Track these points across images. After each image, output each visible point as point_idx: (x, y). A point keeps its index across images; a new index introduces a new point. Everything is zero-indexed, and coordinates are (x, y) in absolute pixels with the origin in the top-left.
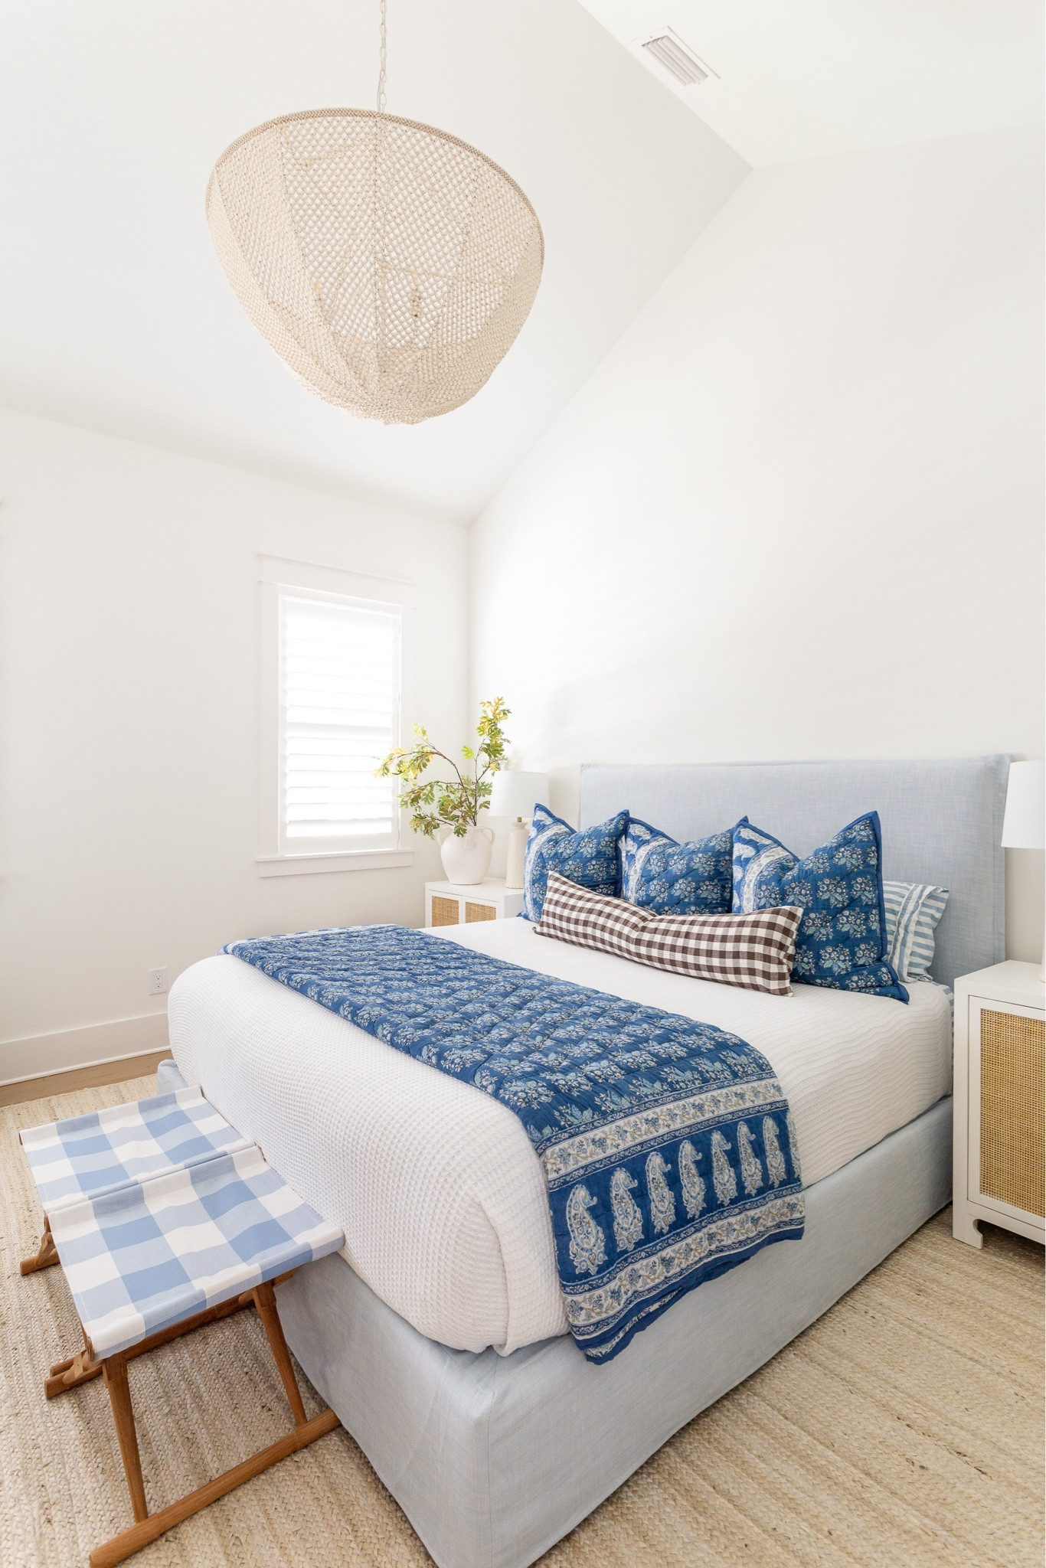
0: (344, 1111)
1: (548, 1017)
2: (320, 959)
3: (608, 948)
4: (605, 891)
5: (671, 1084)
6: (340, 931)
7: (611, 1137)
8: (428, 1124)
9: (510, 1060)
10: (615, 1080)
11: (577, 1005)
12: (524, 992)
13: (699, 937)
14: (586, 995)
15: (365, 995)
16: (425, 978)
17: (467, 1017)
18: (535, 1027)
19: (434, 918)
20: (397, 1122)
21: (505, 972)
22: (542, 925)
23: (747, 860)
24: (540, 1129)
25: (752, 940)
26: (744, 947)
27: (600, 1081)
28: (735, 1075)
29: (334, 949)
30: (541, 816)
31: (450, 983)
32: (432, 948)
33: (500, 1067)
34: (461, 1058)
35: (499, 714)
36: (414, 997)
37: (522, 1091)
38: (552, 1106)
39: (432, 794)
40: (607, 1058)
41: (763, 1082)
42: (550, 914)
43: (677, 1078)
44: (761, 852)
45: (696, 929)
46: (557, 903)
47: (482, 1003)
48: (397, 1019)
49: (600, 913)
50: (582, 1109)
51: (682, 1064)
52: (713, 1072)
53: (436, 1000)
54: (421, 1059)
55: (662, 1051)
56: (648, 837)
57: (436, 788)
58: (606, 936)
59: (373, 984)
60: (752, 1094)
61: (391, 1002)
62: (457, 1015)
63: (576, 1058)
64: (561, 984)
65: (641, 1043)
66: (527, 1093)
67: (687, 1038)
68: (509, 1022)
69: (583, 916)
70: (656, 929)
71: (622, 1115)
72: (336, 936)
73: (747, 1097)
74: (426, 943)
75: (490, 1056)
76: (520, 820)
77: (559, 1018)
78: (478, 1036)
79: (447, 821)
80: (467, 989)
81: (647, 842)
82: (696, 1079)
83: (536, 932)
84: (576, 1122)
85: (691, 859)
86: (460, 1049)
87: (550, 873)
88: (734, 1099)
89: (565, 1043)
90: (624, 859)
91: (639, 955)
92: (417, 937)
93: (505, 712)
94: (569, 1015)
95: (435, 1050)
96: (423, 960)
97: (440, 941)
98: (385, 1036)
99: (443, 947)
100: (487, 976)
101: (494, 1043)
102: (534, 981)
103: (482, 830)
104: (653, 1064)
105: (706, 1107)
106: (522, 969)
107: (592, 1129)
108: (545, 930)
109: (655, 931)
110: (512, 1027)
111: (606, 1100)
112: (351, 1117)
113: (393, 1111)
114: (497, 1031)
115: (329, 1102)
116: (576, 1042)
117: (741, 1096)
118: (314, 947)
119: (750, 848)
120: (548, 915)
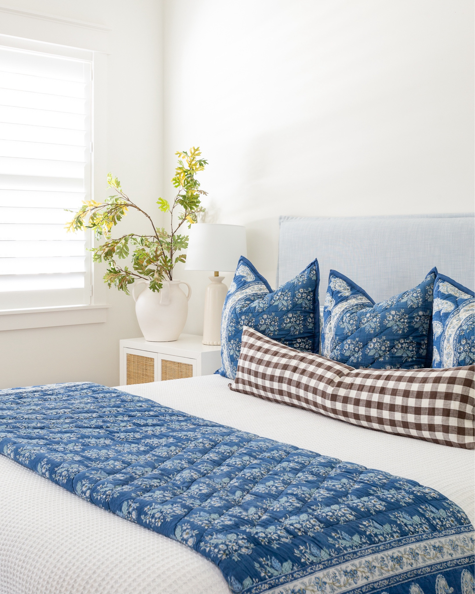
0: (45, 567)
1: (247, 473)
2: (15, 418)
3: (304, 405)
4: (303, 345)
5: (369, 537)
6: (34, 389)
7: (311, 588)
8: (130, 577)
9: (210, 514)
10: (314, 533)
11: (276, 461)
12: (223, 449)
13: (394, 392)
14: (285, 451)
15: (62, 452)
16: (122, 435)
17: (166, 473)
18: (235, 482)
19: (129, 376)
20: (99, 576)
21: (203, 429)
22: (237, 381)
23: (447, 315)
24: (240, 580)
25: (448, 396)
26: (440, 404)
27: (300, 534)
28: (434, 528)
29: (28, 408)
30: (243, 271)
31: (148, 441)
32: (128, 405)
33: (201, 521)
34: (162, 512)
35: (195, 165)
36: (112, 454)
37: (222, 543)
38: (253, 558)
39: (127, 248)
40: (306, 512)
41: (461, 536)
42: (245, 370)
43: (375, 531)
44: (460, 307)
45: (391, 385)
46: (252, 359)
47: (181, 460)
48: (95, 475)
49: (295, 370)
50: (282, 560)
51: (380, 517)
52: (412, 525)
53: (134, 457)
54: (121, 514)
55: (361, 505)
56: (347, 293)
57: (130, 242)
58: (302, 393)
59: (70, 442)
60: (450, 548)
61: (89, 459)
62: (156, 472)
63: (276, 511)
64: (261, 441)
65: (340, 497)
66: (227, 545)
67: (386, 492)
68: (209, 477)
69: (278, 373)
70: (352, 384)
71: (321, 566)
72: (30, 395)
73: (445, 550)
74: (123, 401)
75: (190, 510)
76: (217, 274)
77: (259, 474)
78: (178, 492)
79: (142, 276)
80: (165, 445)
81: (346, 299)
82: (395, 532)
83: (231, 389)
84: (276, 573)
85: (384, 317)
86: (160, 504)
87: (245, 328)
88: (433, 552)
89: (264, 498)
90: (322, 314)
91: (335, 411)
92: (113, 395)
93: (202, 163)
94: (269, 470)
95: (134, 506)
96: (120, 418)
97: (137, 398)
98: (84, 493)
99: (140, 404)
100: (185, 433)
101: (194, 498)
102: (233, 438)
103: (178, 285)
104: (352, 517)
105: (404, 560)
106: (220, 426)
107: (291, 581)
108: (241, 387)
109: (351, 386)
110: (211, 482)
111: (305, 552)
112: (52, 572)
113: (94, 565)
114: (197, 486)
115: (30, 558)
116: (276, 497)
117: (439, 549)
118: (8, 405)
119: (449, 303)
120: (243, 372)
